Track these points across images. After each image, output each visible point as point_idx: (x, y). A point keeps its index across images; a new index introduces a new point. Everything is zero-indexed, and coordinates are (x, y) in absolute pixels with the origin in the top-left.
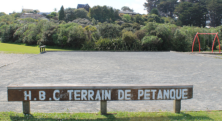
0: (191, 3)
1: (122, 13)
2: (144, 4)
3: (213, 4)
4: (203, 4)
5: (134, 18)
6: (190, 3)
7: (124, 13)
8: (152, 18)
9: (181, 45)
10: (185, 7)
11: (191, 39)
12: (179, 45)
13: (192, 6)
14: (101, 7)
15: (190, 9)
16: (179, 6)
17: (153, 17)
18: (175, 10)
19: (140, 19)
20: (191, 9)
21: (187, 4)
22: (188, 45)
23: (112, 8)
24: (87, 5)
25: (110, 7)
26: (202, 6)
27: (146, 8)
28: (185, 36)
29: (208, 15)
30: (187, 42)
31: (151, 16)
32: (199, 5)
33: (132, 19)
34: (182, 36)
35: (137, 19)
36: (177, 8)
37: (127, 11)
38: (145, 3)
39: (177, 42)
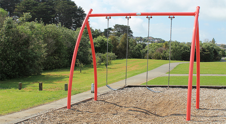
0: (37, 2)
3: (63, 6)
4: (51, 4)
6: (35, 2)
9: (20, 61)
10: (29, 6)
11: (43, 46)
12: (13, 59)
13: (38, 6)
15: (35, 9)
16: (21, 5)
18: (16, 10)
20: (37, 9)
21: (32, 3)
22: (38, 60)
26: (50, 7)
28: (29, 37)
29: (56, 19)
30: (33, 51)
34: (21, 36)
36: (18, 7)
39: (8, 52)
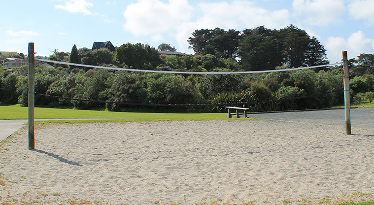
1: (163, 54)
2: (189, 40)
3: (293, 38)
5: (182, 61)
7: (166, 54)
8: (208, 60)
10: (254, 42)
14: (134, 46)
15: (262, 45)
17: (210, 59)
18: (240, 48)
19: (192, 62)
20: (264, 45)
21: (257, 39)
23: (149, 47)
24: (109, 43)
25: (146, 45)
27: (192, 46)
31: (206, 58)
32: (272, 38)
33: (179, 63)
35: (186, 63)
36: (242, 44)
37: (167, 51)
38: (190, 38)
